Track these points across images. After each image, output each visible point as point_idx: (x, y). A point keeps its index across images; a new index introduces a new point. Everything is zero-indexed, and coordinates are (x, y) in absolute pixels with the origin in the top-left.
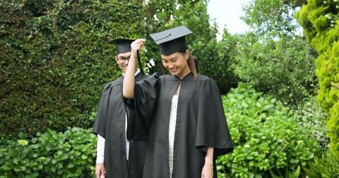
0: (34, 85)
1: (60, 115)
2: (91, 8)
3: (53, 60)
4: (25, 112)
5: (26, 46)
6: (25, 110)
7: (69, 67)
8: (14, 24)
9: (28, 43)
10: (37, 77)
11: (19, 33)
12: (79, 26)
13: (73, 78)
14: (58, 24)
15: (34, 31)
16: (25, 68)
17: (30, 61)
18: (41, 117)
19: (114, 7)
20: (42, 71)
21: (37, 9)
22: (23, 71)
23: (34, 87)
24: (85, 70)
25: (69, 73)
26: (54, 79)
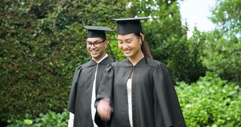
0: (38, 74)
1: (59, 99)
2: (84, 11)
3: (53, 54)
4: (31, 97)
5: (32, 43)
6: (31, 95)
7: (66, 59)
8: (22, 25)
9: (33, 40)
10: (40, 68)
11: (26, 32)
12: (74, 26)
13: (69, 69)
14: (57, 25)
15: (38, 30)
16: (31, 60)
17: (34, 55)
18: (43, 101)
19: (102, 10)
20: (44, 63)
21: (41, 13)
22: (29, 63)
23: (38, 76)
24: (79, 62)
25: (66, 65)
26: (54, 70)
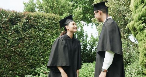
0: (11, 55)
1: (22, 70)
2: (37, 22)
3: (20, 45)
4: (6, 68)
5: (8, 38)
6: (6, 66)
7: (27, 47)
8: (3, 28)
9: (9, 36)
10: (12, 52)
11: (5, 32)
12: (32, 30)
13: (28, 53)
14: (23, 29)
15: (12, 31)
16: (7, 47)
17: (10, 44)
18: (13, 70)
19: (47, 22)
20: (15, 49)
21: (14, 22)
24: (34, 49)
25: (27, 51)
26: (20, 52)
